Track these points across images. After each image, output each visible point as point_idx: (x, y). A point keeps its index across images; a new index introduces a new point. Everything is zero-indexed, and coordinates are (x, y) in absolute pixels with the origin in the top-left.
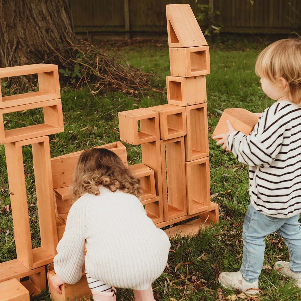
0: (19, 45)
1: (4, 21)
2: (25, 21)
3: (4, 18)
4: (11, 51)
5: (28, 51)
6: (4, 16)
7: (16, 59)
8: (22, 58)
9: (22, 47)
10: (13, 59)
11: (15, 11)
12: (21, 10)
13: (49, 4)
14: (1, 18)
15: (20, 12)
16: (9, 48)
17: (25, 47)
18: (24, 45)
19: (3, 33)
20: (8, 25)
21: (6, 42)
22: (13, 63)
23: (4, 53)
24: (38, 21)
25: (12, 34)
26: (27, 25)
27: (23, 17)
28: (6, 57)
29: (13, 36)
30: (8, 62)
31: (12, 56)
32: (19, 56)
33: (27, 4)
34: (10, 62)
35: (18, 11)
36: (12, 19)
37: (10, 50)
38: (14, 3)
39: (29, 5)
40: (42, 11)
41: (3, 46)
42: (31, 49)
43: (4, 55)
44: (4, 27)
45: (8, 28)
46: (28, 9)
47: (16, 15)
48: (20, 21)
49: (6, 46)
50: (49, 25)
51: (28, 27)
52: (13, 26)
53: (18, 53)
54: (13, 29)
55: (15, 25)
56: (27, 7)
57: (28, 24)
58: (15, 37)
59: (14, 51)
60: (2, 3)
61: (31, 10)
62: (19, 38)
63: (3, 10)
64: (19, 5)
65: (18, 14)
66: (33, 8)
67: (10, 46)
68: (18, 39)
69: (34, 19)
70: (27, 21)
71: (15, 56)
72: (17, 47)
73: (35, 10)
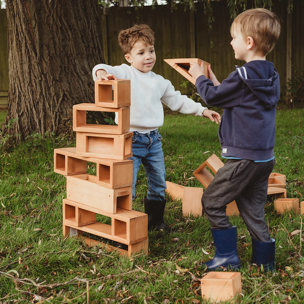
0: (65, 98)
1: (50, 76)
2: (69, 76)
3: (51, 73)
4: (58, 103)
5: (74, 102)
6: (51, 71)
7: (62, 110)
8: (68, 109)
9: (68, 99)
10: (60, 110)
11: (61, 67)
12: (66, 66)
13: (90, 61)
14: (48, 73)
15: (65, 67)
16: (55, 100)
17: (71, 99)
18: (69, 97)
19: (50, 86)
20: (54, 79)
21: (52, 95)
22: (59, 114)
23: (50, 106)
24: (81, 76)
25: (57, 87)
26: (71, 80)
27: (68, 72)
28: (51, 109)
29: (59, 89)
30: (55, 113)
31: (58, 107)
32: (65, 107)
33: (71, 60)
34: (56, 113)
35: (63, 66)
36: (58, 73)
37: (56, 102)
38: (60, 59)
39: (73, 61)
40: (85, 67)
41: (48, 98)
42: (76, 101)
43: (50, 107)
44: (51, 81)
45: (54, 82)
46: (72, 64)
47: (62, 70)
48: (65, 75)
49: (52, 98)
50: (90, 80)
51: (72, 81)
52: (59, 81)
53: (64, 105)
54: (59, 83)
55: (61, 80)
56: (72, 63)
57: (72, 78)
58: (61, 90)
59: (60, 104)
60: (49, 59)
61: (75, 66)
62: (65, 91)
63: (49, 66)
64: (64, 61)
65: (63, 69)
66: (77, 64)
67: (57, 99)
68: (64, 93)
69: (77, 74)
70: (71, 76)
71: (61, 107)
72: (63, 100)
73: (78, 66)
